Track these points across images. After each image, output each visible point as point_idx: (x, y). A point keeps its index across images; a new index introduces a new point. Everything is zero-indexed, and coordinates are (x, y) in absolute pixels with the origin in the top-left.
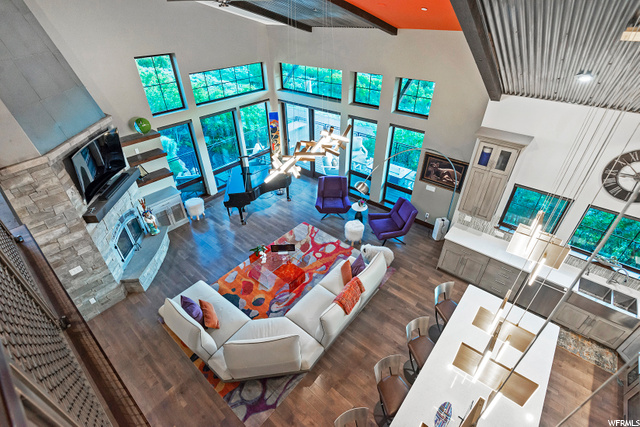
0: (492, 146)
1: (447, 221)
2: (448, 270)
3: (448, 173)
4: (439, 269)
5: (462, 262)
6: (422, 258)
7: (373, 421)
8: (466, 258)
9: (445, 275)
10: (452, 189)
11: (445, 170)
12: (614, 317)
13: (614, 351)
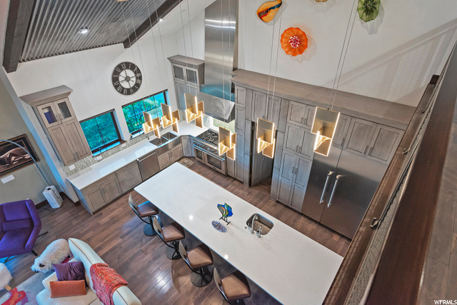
0: (47, 105)
1: (52, 187)
2: (100, 207)
3: (12, 155)
4: (94, 213)
5: (103, 192)
6: (75, 222)
7: (204, 288)
8: (103, 187)
9: (102, 211)
10: (30, 162)
11: (7, 154)
12: (170, 147)
13: (184, 157)
